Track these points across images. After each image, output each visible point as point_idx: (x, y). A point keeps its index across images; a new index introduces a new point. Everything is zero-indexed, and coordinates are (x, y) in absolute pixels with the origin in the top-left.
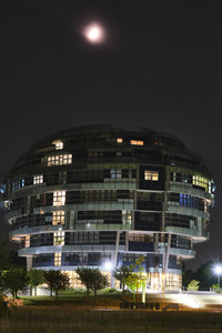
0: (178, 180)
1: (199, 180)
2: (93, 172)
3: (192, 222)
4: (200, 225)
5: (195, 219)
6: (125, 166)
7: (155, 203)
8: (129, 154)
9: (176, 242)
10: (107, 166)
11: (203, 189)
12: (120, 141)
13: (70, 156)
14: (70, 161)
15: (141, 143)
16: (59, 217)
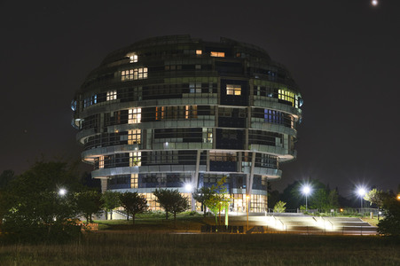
0: (262, 94)
1: (284, 94)
2: (170, 86)
3: (277, 140)
4: (286, 142)
5: (281, 136)
6: (205, 80)
7: (238, 120)
8: (210, 67)
9: (260, 161)
10: (185, 80)
11: (290, 103)
12: (199, 52)
13: (146, 70)
14: (145, 76)
15: (222, 55)
16: (134, 135)
